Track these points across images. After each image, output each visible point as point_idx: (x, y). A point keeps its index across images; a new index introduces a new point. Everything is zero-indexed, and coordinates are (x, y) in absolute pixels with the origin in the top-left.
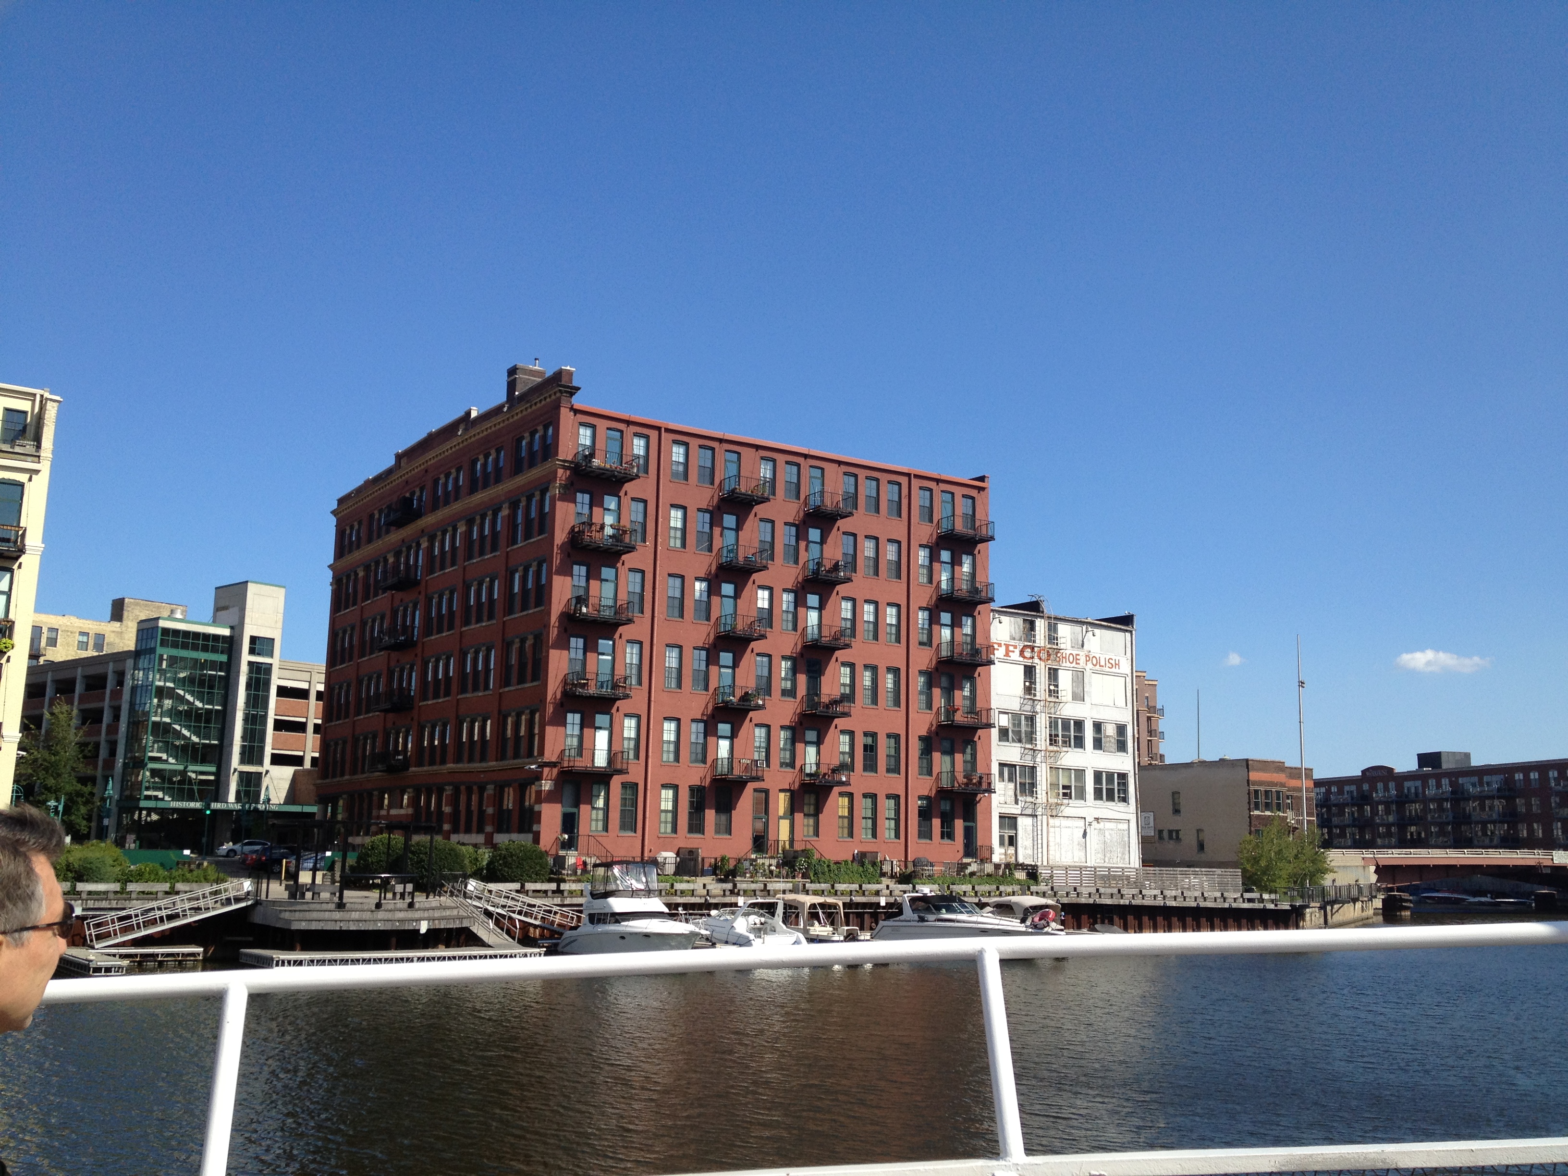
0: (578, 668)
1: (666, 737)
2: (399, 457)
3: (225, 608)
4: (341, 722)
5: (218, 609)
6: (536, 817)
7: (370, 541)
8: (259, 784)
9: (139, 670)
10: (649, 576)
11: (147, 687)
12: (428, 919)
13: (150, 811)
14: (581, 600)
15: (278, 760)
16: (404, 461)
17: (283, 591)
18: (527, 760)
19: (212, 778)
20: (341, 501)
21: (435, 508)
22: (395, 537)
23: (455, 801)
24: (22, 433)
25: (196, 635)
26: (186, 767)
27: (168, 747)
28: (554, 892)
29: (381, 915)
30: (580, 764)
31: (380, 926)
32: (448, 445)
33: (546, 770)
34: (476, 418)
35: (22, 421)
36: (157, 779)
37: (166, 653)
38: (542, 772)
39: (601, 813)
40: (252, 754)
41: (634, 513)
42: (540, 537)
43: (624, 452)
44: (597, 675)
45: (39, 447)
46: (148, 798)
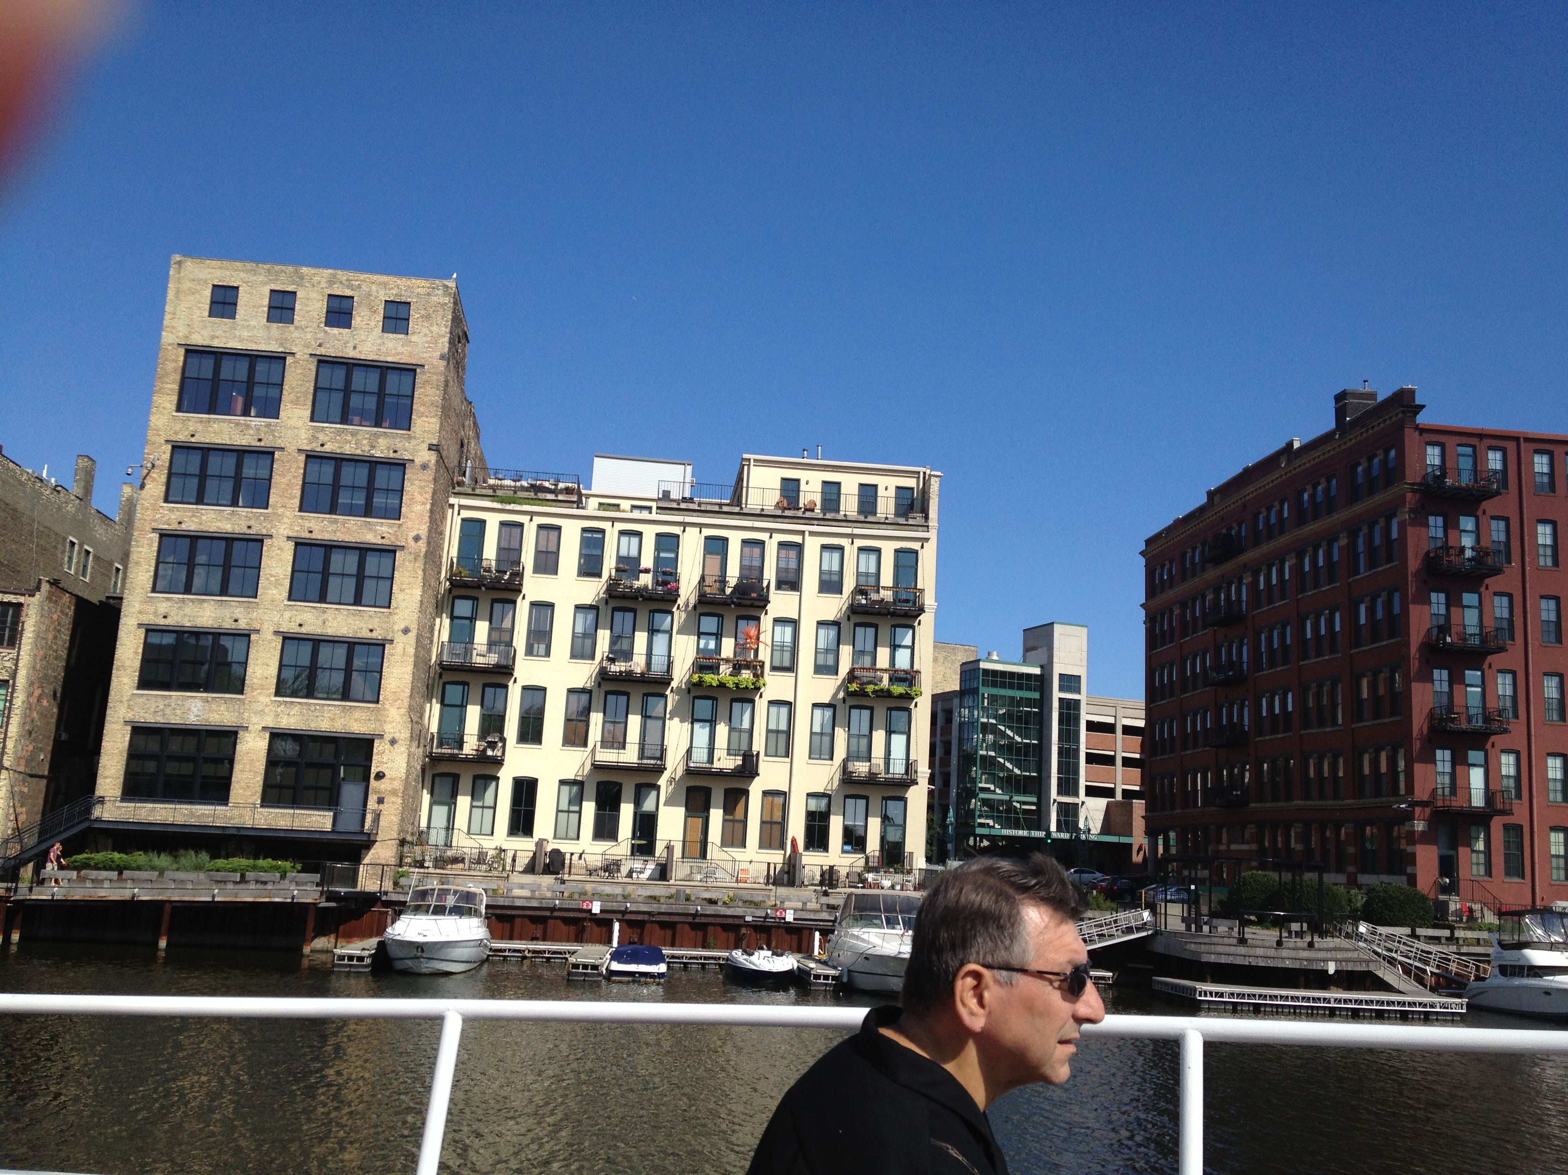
0: (1445, 700)
1: (1551, 775)
2: (1211, 494)
3: (1034, 648)
4: (1166, 756)
5: (1027, 650)
6: (1412, 859)
7: (1183, 579)
8: (1076, 815)
9: (965, 708)
10: (1518, 599)
11: (972, 724)
12: (1336, 961)
13: (982, 837)
14: (1444, 629)
15: (1092, 792)
16: (1217, 499)
17: (1085, 630)
18: (1392, 799)
19: (1034, 808)
20: (1148, 542)
21: (1257, 543)
22: (1212, 574)
23: (1304, 839)
24: (911, 507)
25: (1012, 675)
26: (1011, 797)
27: (993, 779)
28: (1447, 939)
29: (1285, 953)
30: (1457, 803)
31: (1288, 964)
32: (1269, 478)
33: (1418, 810)
34: (1299, 449)
35: (910, 497)
36: (986, 808)
37: (986, 691)
38: (1413, 812)
39: (1482, 856)
40: (1068, 785)
41: (1497, 532)
42: (1388, 566)
43: (1479, 468)
44: (1467, 708)
45: (926, 518)
46: (982, 825)
